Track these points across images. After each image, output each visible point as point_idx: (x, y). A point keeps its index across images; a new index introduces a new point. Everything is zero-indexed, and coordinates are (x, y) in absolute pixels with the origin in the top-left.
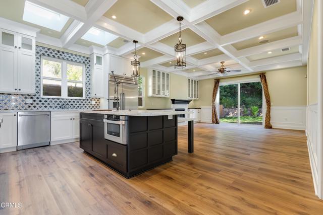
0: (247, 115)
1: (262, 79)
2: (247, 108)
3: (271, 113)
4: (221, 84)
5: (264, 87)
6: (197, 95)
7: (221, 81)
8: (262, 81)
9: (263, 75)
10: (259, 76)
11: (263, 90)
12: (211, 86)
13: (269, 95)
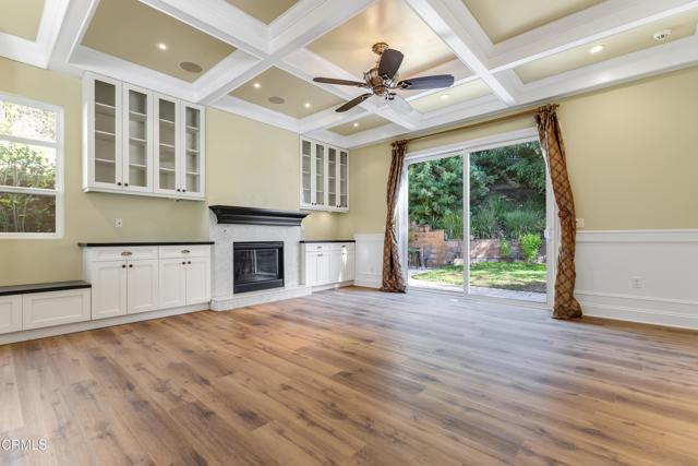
0: (510, 260)
1: (542, 129)
2: (509, 238)
3: (576, 261)
4: (411, 157)
5: (551, 157)
6: (343, 198)
7: (410, 146)
8: (542, 137)
9: (547, 117)
10: (532, 119)
11: (548, 169)
12: (381, 167)
13: (569, 188)
